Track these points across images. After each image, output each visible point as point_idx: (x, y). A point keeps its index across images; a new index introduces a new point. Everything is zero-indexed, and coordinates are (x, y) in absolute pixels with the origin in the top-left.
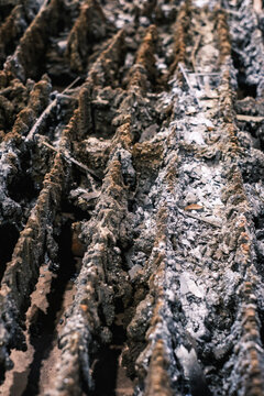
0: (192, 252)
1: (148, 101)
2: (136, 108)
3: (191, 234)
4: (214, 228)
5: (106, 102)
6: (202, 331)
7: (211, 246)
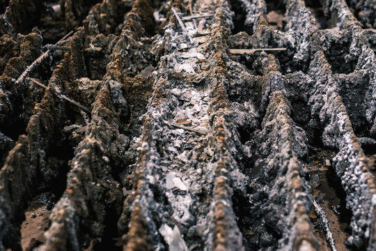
0: (179, 157)
1: (141, 44)
2: (128, 51)
3: (178, 143)
4: (199, 135)
5: (99, 49)
6: (187, 216)
7: (196, 150)
